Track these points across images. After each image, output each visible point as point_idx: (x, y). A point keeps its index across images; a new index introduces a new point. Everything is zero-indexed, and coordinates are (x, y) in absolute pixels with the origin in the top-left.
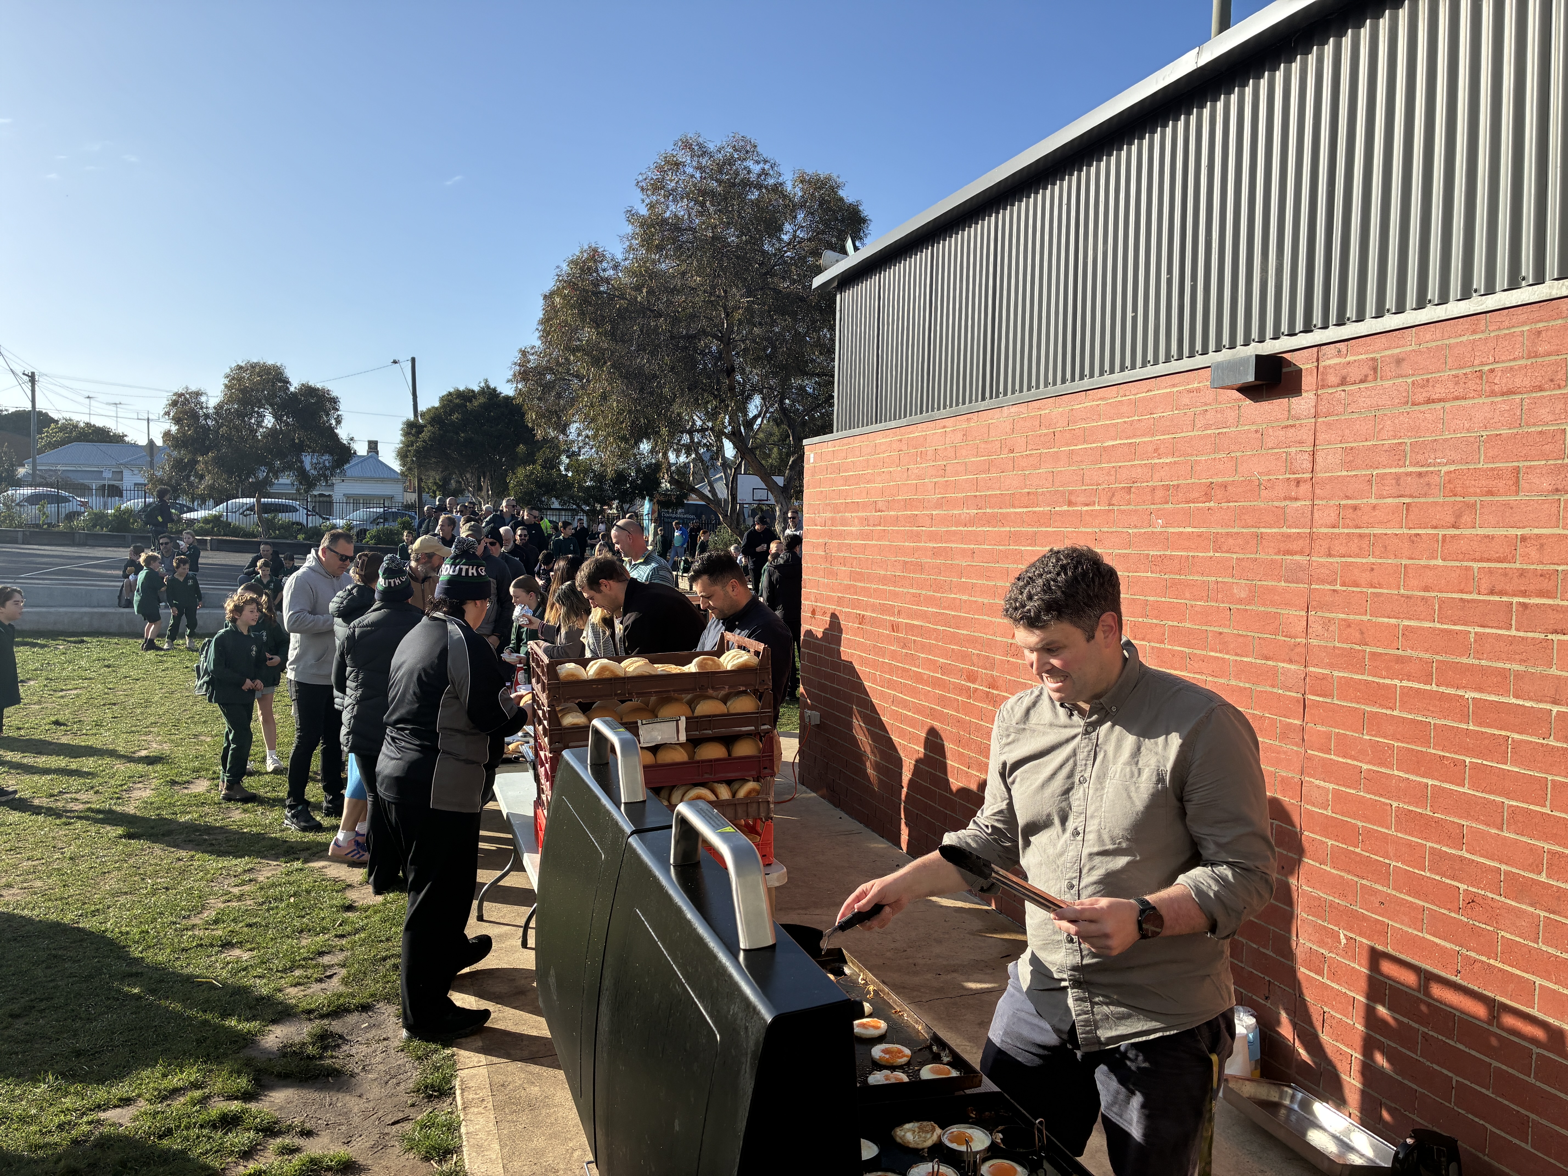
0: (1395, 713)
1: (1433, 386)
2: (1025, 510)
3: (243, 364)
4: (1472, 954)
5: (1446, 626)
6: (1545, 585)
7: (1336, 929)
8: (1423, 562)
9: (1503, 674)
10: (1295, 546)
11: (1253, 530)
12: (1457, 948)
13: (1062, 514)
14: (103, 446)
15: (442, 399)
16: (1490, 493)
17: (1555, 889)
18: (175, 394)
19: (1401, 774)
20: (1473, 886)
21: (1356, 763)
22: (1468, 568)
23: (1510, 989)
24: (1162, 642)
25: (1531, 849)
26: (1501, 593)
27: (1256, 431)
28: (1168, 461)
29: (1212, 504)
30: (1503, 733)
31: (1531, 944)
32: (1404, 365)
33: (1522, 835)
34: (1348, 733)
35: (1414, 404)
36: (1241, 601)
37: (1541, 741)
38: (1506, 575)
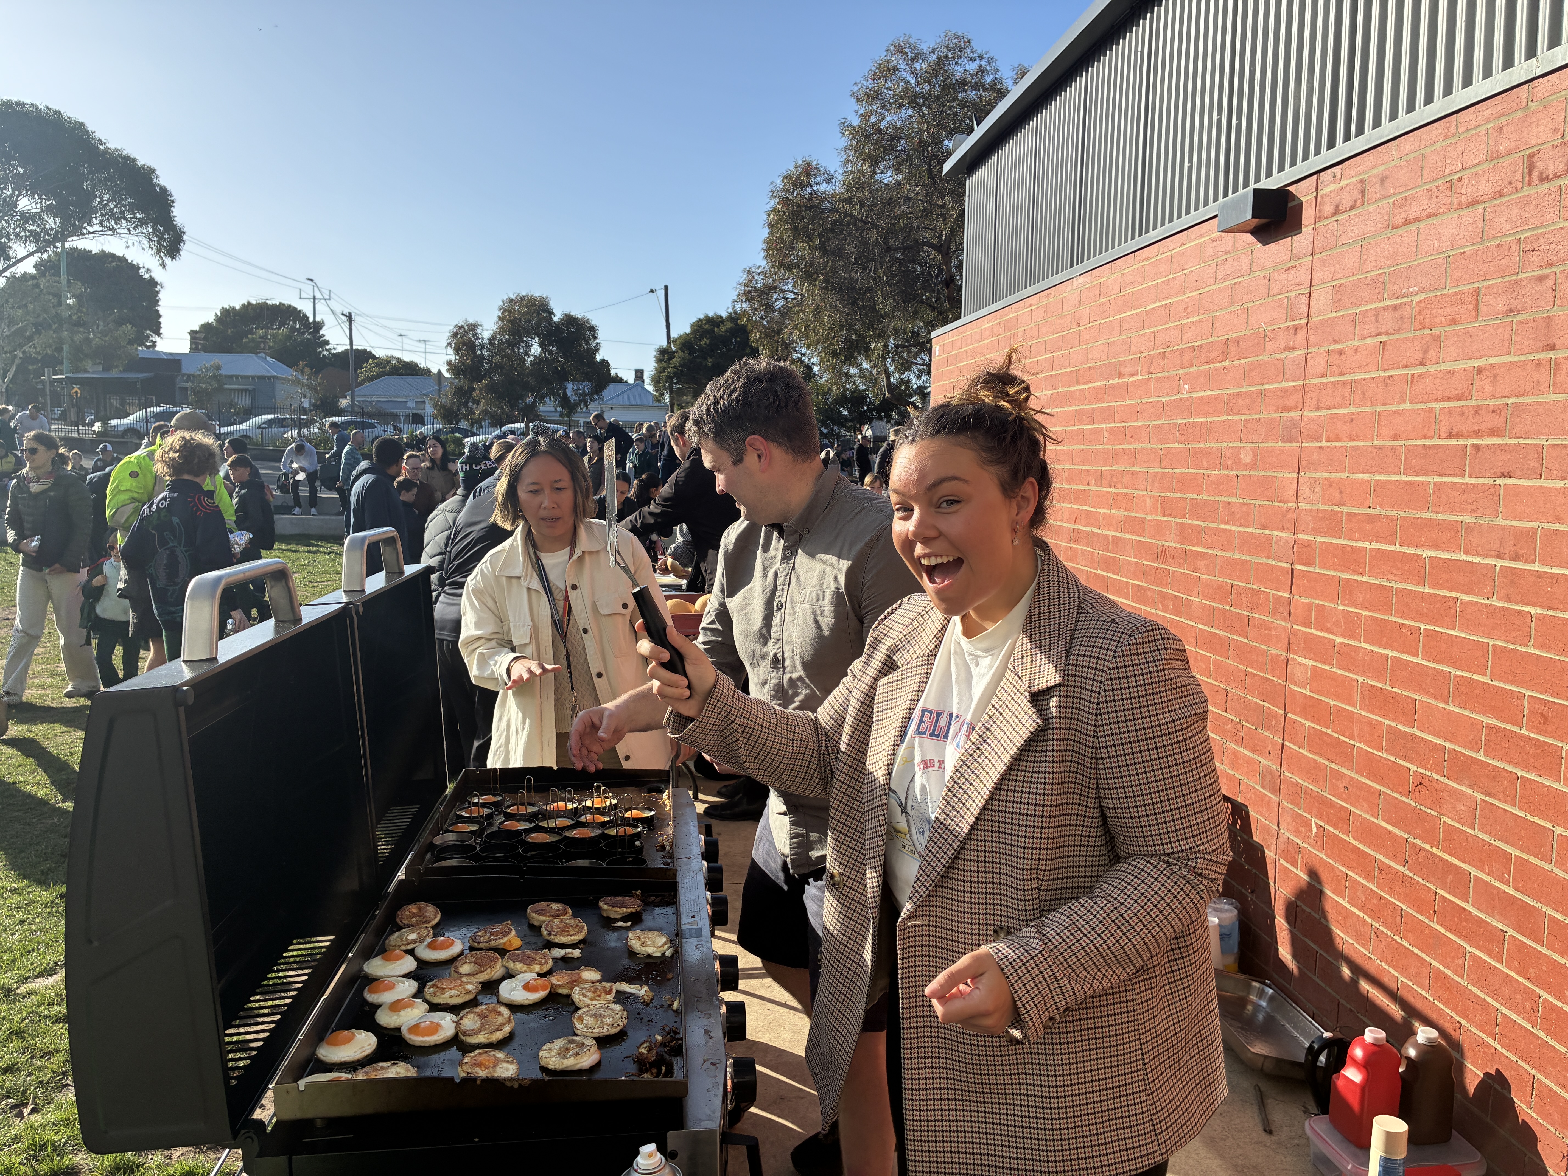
0: (1365, 579)
1: (1411, 204)
2: (1086, 386)
3: (514, 298)
4: (1418, 842)
5: (1410, 478)
6: (1497, 422)
7: (1309, 817)
8: (1394, 408)
9: (1454, 527)
10: (1290, 402)
11: (1259, 387)
12: (1406, 836)
13: (1113, 387)
14: (409, 379)
15: (692, 326)
16: (1454, 322)
17: (1491, 768)
18: (456, 326)
19: (1367, 646)
20: (1422, 767)
21: (1331, 636)
22: (1431, 410)
23: (1448, 880)
24: (1184, 517)
25: (1472, 724)
26: (1458, 436)
27: (1265, 277)
28: (1194, 319)
29: (1227, 363)
30: (1454, 594)
31: (1469, 830)
32: (1387, 183)
33: (1465, 709)
34: (1326, 604)
35: (1394, 228)
36: (1246, 466)
37: (1486, 601)
38: (1463, 414)
